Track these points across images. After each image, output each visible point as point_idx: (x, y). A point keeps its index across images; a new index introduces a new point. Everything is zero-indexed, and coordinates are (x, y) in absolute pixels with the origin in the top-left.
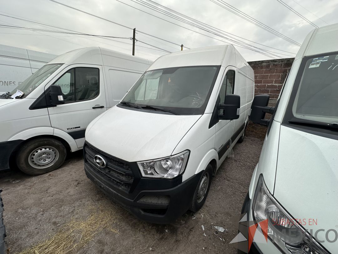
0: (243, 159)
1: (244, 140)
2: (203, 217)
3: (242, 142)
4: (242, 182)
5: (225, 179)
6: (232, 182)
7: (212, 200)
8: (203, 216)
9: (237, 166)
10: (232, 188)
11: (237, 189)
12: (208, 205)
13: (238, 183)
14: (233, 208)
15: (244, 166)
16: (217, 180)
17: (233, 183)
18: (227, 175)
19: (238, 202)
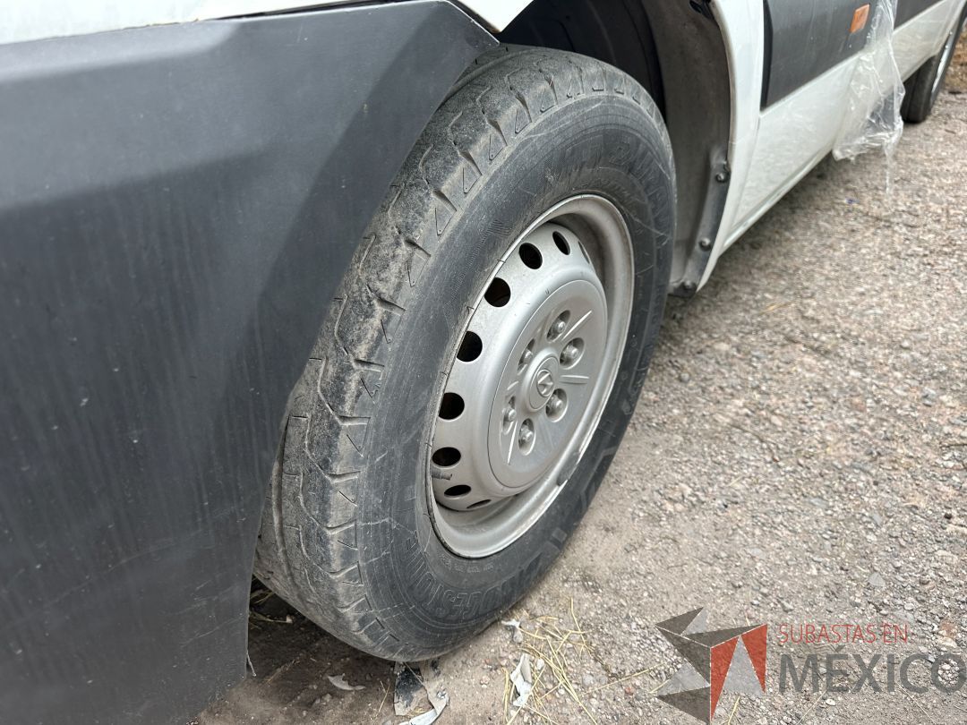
0: (934, 207)
1: (937, 109)
2: (522, 702)
3: (924, 119)
4: (942, 359)
5: (791, 340)
6: (853, 364)
7: (653, 519)
8: (525, 689)
9: (896, 254)
10: (853, 407)
11: (906, 419)
12: (602, 569)
13: (914, 368)
14: (869, 587)
15: (951, 255)
16: (724, 347)
17: (863, 369)
18: (810, 313)
19: (921, 528)
